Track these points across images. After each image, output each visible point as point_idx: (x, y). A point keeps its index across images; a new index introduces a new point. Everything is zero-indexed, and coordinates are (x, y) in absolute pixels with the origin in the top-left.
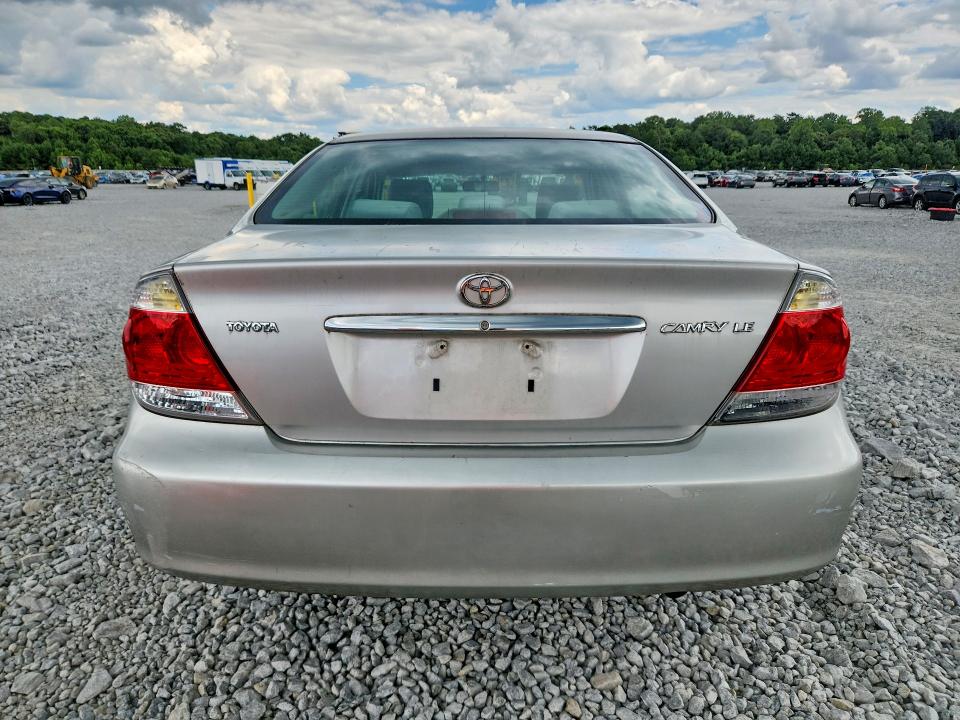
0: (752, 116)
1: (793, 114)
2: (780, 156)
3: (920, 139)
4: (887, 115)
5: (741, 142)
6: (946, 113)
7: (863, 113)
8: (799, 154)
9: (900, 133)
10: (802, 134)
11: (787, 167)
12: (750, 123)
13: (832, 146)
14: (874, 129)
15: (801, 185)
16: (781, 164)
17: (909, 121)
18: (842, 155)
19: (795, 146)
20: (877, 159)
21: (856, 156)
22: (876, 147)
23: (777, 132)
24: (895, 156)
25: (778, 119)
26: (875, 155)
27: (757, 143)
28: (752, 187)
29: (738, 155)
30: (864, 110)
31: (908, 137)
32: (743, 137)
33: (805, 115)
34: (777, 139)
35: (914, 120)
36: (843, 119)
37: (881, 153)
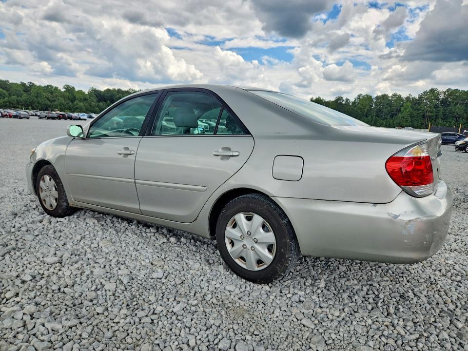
0: (8, 81)
1: (31, 83)
2: (28, 103)
3: (93, 101)
4: (77, 89)
5: (4, 94)
6: (100, 91)
7: (66, 87)
8: (39, 103)
9: (84, 98)
10: (38, 93)
11: (33, 109)
12: (7, 84)
13: (54, 101)
14: (73, 95)
15: (53, 118)
16: (30, 108)
17: (87, 93)
18: (60, 105)
19: (36, 99)
20: (77, 108)
21: (67, 106)
22: (75, 103)
23: (24, 91)
24: (84, 108)
25: (23, 84)
26: (75, 107)
27: (14, 95)
28: (28, 118)
29: (4, 100)
30: (66, 85)
31: (88, 99)
32: (5, 91)
33: (37, 84)
34: (25, 95)
35: (89, 93)
36: (56, 89)
37: (77, 106)
